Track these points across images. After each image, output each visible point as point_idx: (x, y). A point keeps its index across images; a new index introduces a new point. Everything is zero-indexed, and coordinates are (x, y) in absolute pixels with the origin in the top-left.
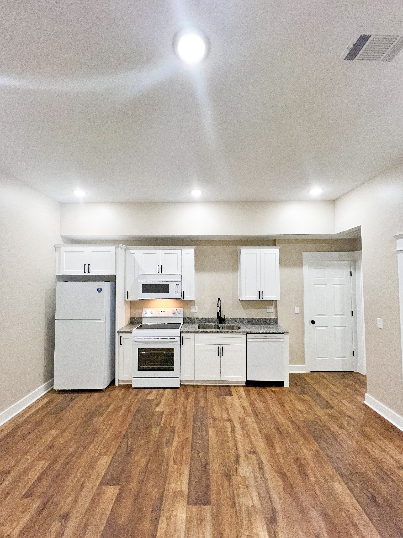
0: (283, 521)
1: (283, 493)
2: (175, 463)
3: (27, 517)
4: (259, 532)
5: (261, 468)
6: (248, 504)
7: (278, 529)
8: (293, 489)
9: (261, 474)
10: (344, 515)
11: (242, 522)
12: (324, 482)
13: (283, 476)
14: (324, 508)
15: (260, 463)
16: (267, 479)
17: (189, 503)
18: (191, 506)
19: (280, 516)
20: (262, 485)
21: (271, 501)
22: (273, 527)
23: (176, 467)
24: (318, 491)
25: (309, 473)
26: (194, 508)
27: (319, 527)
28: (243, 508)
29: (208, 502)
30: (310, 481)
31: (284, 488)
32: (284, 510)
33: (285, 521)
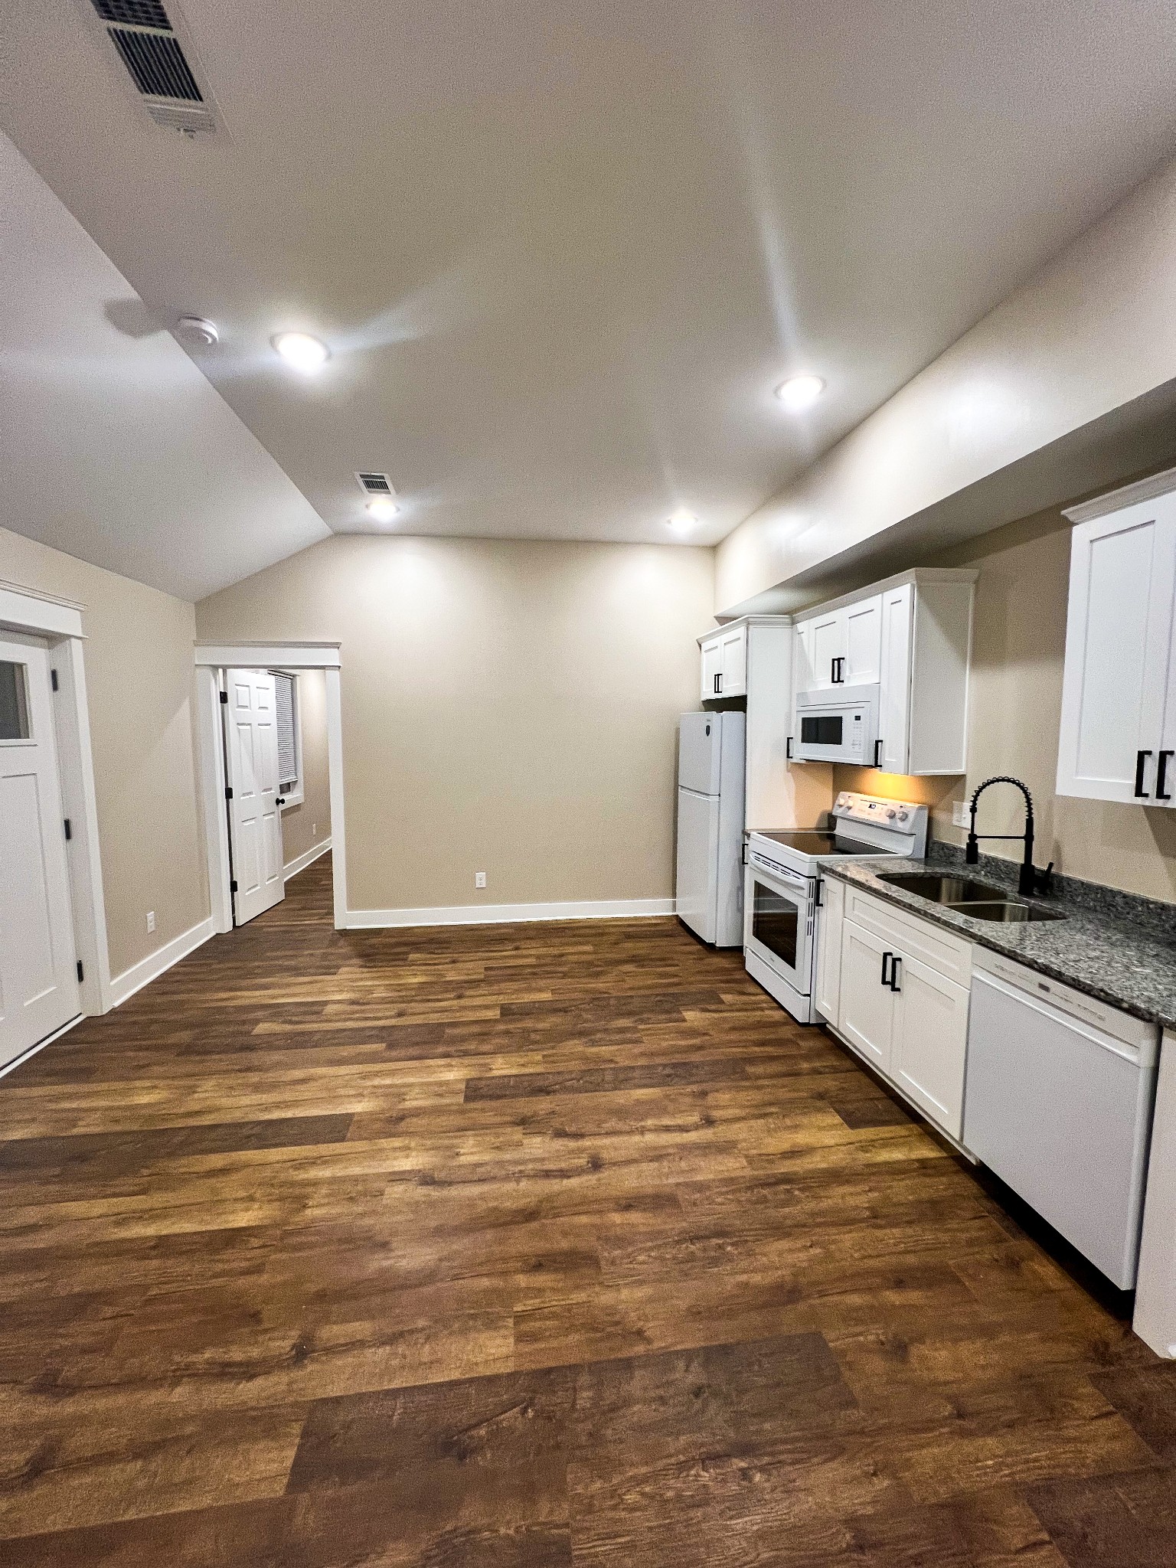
0: (425, 1196)
1: (482, 1206)
2: (544, 1056)
3: (462, 978)
4: (411, 1159)
5: (547, 1174)
6: (462, 1148)
7: (411, 1186)
8: (493, 1226)
9: (532, 1173)
10: (421, 1323)
11: (430, 1138)
12: (515, 1309)
13: (529, 1215)
14: (442, 1280)
15: (564, 1174)
16: (518, 1181)
17: (468, 1081)
18: (464, 1083)
19: (435, 1193)
20: (504, 1172)
21: (464, 1182)
22: (416, 1178)
23: (540, 1058)
24: (485, 1282)
25: (542, 1279)
26: (463, 1086)
27: (404, 1256)
28: (455, 1141)
29: (467, 1099)
30: (517, 1271)
31: (495, 1208)
32: (444, 1201)
33: (423, 1199)
